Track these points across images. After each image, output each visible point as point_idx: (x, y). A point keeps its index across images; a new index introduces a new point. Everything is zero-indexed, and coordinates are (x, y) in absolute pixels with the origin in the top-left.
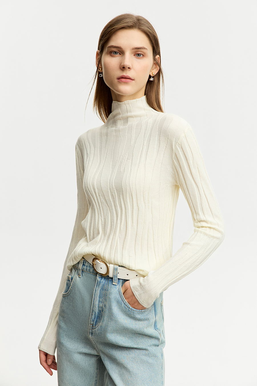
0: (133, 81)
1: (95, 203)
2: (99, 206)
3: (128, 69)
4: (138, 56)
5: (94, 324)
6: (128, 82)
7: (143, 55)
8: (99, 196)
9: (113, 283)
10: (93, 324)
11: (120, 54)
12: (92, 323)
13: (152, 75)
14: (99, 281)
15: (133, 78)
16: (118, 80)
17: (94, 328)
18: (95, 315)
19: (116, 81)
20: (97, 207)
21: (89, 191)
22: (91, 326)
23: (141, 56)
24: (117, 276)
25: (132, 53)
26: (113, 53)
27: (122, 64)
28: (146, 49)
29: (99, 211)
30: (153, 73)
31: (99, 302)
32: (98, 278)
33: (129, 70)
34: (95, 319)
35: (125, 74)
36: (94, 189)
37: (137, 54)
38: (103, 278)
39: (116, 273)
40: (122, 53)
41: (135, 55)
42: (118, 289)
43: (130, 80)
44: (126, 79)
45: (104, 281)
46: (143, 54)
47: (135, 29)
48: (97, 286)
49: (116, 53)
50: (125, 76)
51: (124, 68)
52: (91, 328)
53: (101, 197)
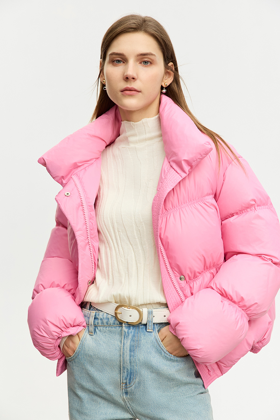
0: (140, 93)
1: (112, 240)
2: (117, 244)
3: (132, 79)
4: (145, 63)
5: (128, 382)
6: (133, 94)
7: (151, 63)
8: (118, 231)
9: (148, 330)
10: (126, 383)
11: (124, 63)
12: (125, 381)
13: (164, 86)
14: (126, 332)
15: (139, 90)
16: (121, 93)
17: (129, 387)
18: (127, 371)
19: (120, 93)
20: (114, 245)
21: (105, 226)
22: (124, 385)
23: (149, 63)
24: (152, 321)
25: (137, 60)
26: (115, 62)
27: (125, 74)
28: (154, 55)
29: (117, 249)
30: (166, 84)
31: (131, 356)
32: (125, 329)
33: (134, 81)
34: (128, 376)
35: (129, 85)
36: (113, 223)
37: (144, 62)
38: (131, 327)
39: (151, 318)
40: (126, 61)
41: (140, 63)
42: (153, 336)
43: (136, 92)
44: (131, 92)
45: (133, 331)
46: (150, 61)
47: (140, 31)
48: (126, 338)
49: (119, 61)
50: (129, 88)
51: (127, 78)
52: (124, 387)
53: (122, 233)
